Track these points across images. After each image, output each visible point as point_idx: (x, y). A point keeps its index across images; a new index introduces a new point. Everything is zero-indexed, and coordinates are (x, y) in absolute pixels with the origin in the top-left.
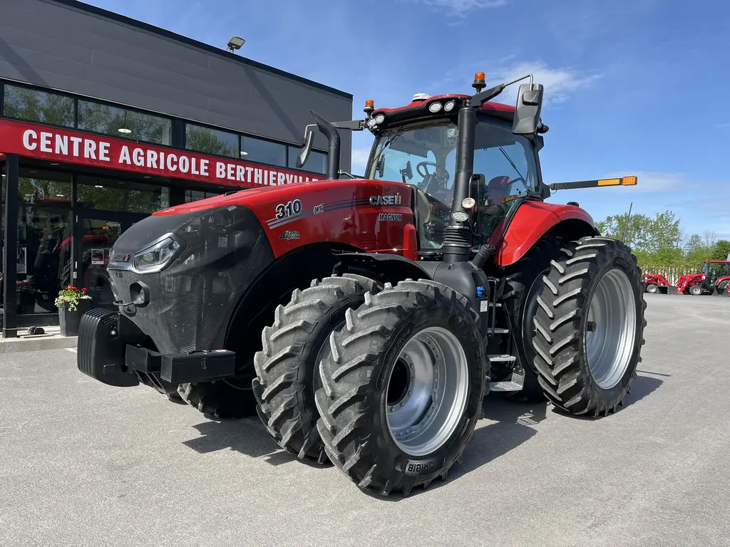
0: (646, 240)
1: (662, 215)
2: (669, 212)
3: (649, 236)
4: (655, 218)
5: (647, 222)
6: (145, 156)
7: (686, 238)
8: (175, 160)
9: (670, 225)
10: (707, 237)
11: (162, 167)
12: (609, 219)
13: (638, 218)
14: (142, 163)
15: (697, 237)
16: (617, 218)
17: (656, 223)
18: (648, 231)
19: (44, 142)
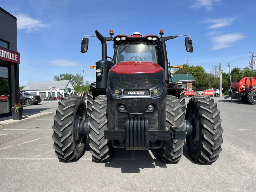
0: (73, 82)
1: (78, 75)
2: (80, 73)
3: (74, 81)
4: (75, 75)
5: (73, 76)
7: (85, 82)
9: (80, 78)
10: (91, 81)
12: (61, 75)
13: (70, 75)
15: (88, 81)
16: (63, 75)
17: (76, 77)
18: (73, 80)
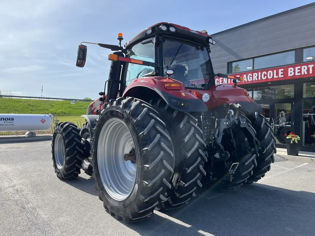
6: (253, 76)
8: (266, 74)
11: (260, 79)
14: (251, 80)
19: (221, 81)
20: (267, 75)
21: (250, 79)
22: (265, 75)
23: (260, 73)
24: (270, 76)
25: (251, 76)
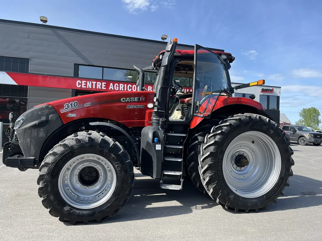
6: (119, 86)
11: (125, 90)
20: (132, 88)
21: (117, 88)
22: (130, 88)
23: (126, 85)
24: (134, 89)
25: (118, 85)
